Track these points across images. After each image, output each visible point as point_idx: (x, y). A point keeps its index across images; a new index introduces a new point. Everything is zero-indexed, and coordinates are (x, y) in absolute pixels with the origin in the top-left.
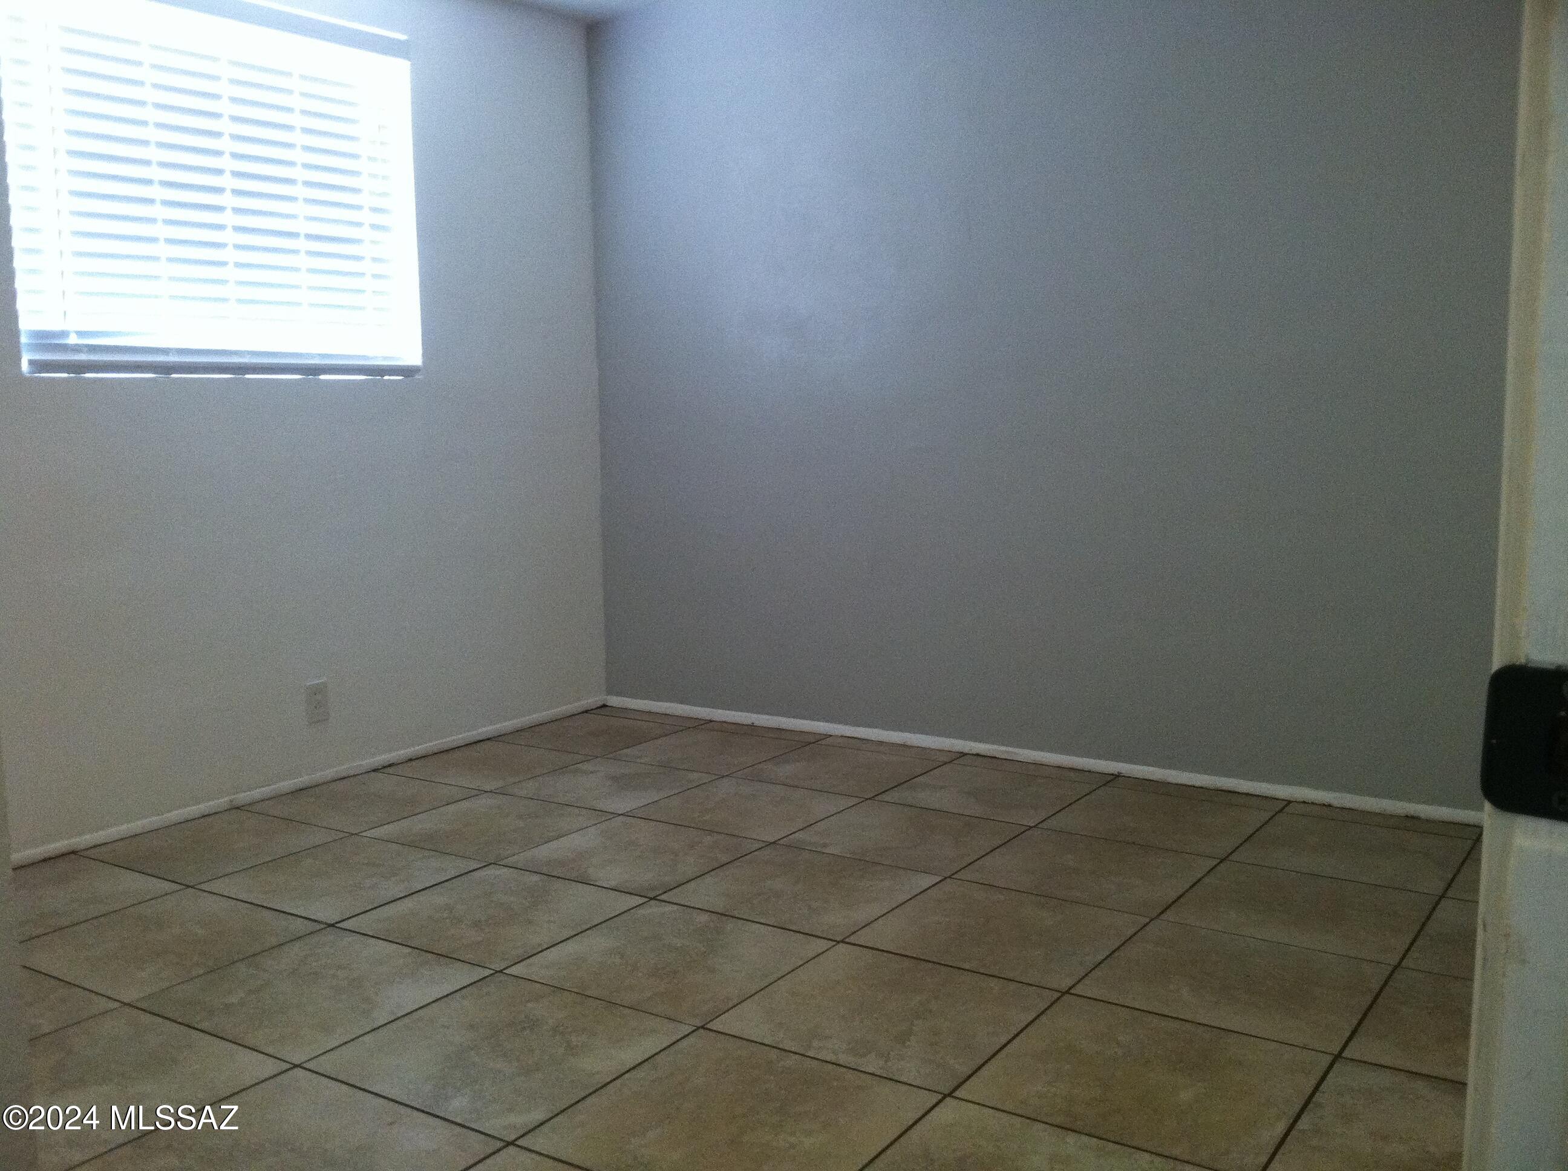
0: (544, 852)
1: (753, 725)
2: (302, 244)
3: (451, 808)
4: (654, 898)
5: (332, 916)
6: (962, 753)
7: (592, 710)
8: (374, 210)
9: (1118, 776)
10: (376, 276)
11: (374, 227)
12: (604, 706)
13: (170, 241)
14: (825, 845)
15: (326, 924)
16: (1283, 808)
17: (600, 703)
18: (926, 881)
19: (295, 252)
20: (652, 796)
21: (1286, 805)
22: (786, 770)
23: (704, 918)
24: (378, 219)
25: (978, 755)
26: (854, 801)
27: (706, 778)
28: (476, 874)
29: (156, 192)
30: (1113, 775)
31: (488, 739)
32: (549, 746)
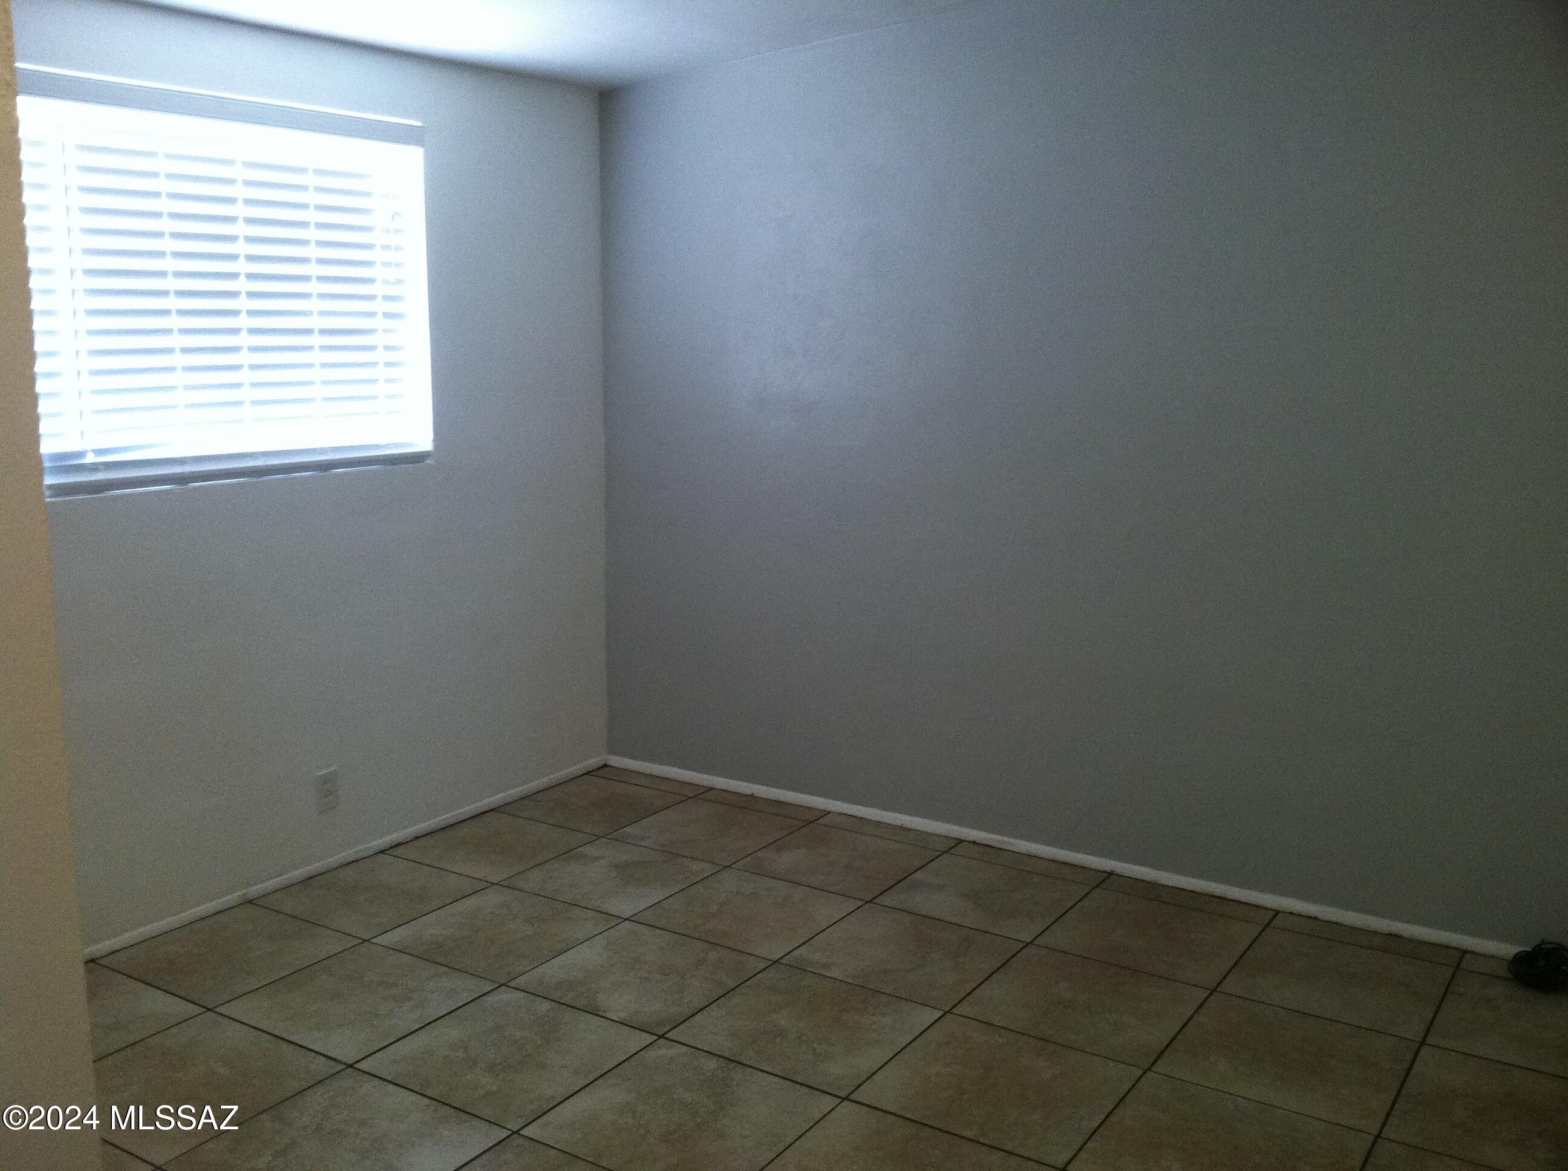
0: (553, 970)
1: (752, 796)
2: (316, 340)
3: (458, 907)
4: (662, 1037)
5: (348, 1054)
6: (957, 839)
7: (594, 770)
8: (386, 298)
9: (1111, 874)
10: (388, 364)
11: (387, 315)
12: (605, 766)
13: (185, 350)
14: (826, 966)
15: (345, 1064)
16: (1271, 921)
17: (602, 763)
18: (928, 1016)
19: (310, 348)
20: (655, 895)
21: (1274, 917)
22: (785, 860)
23: (712, 1064)
24: (392, 307)
25: (974, 842)
26: (852, 905)
27: (707, 868)
28: (490, 999)
29: (172, 303)
30: (1105, 872)
31: (492, 810)
32: (552, 821)
